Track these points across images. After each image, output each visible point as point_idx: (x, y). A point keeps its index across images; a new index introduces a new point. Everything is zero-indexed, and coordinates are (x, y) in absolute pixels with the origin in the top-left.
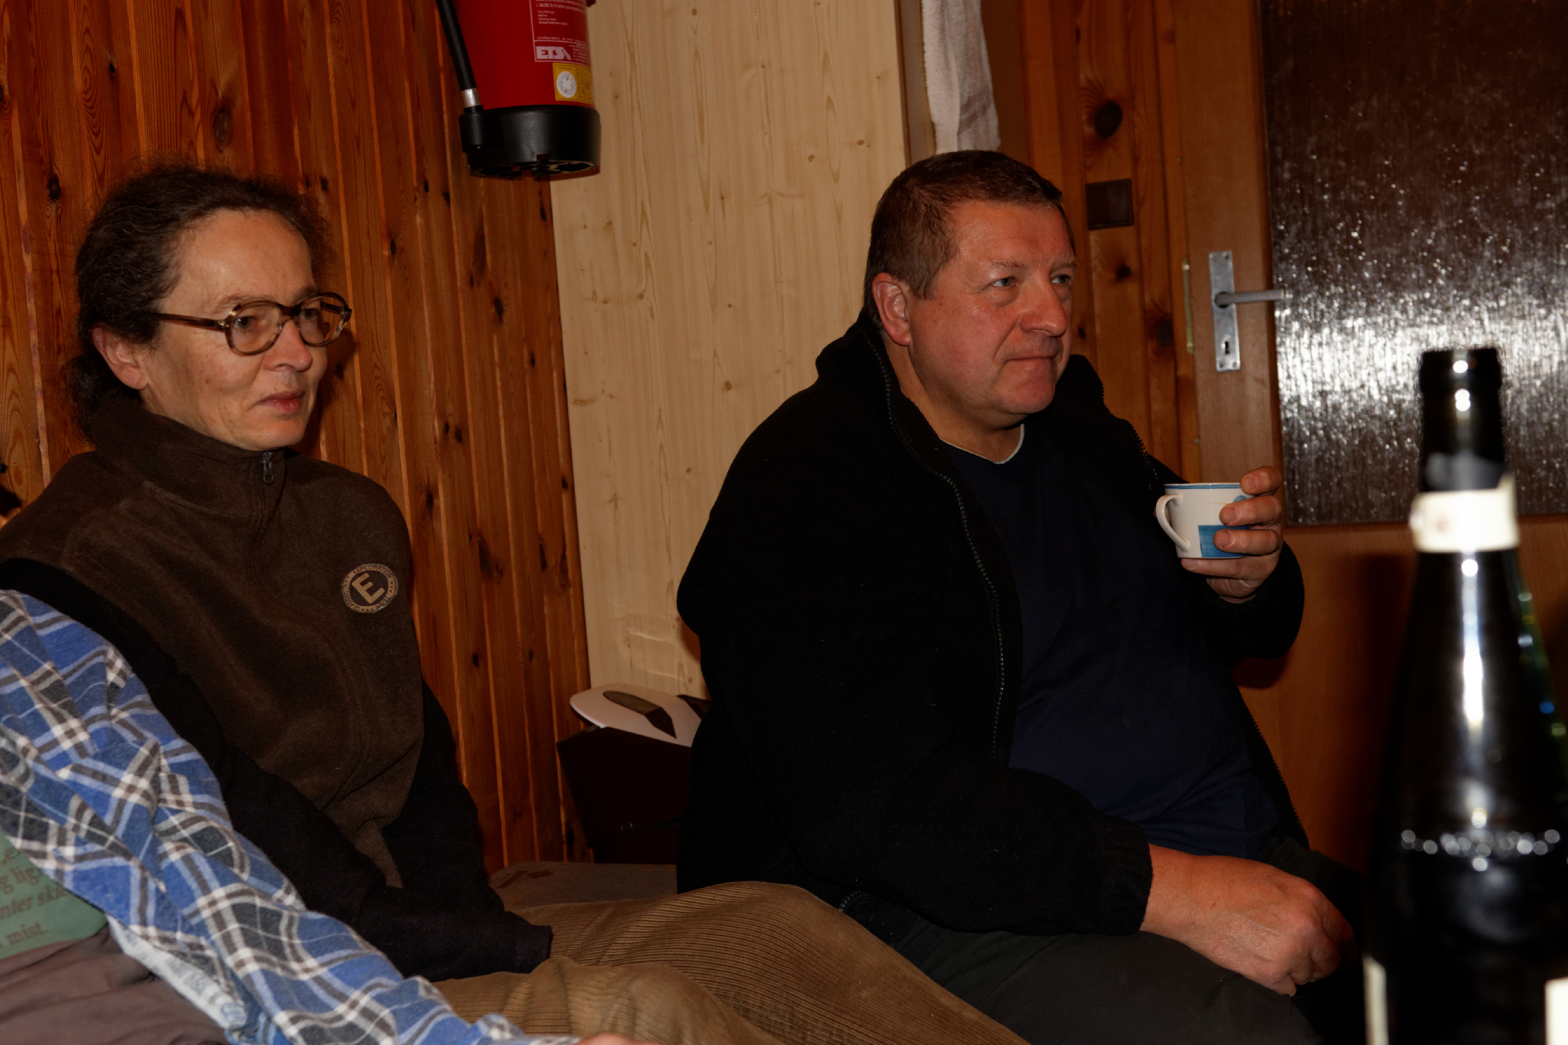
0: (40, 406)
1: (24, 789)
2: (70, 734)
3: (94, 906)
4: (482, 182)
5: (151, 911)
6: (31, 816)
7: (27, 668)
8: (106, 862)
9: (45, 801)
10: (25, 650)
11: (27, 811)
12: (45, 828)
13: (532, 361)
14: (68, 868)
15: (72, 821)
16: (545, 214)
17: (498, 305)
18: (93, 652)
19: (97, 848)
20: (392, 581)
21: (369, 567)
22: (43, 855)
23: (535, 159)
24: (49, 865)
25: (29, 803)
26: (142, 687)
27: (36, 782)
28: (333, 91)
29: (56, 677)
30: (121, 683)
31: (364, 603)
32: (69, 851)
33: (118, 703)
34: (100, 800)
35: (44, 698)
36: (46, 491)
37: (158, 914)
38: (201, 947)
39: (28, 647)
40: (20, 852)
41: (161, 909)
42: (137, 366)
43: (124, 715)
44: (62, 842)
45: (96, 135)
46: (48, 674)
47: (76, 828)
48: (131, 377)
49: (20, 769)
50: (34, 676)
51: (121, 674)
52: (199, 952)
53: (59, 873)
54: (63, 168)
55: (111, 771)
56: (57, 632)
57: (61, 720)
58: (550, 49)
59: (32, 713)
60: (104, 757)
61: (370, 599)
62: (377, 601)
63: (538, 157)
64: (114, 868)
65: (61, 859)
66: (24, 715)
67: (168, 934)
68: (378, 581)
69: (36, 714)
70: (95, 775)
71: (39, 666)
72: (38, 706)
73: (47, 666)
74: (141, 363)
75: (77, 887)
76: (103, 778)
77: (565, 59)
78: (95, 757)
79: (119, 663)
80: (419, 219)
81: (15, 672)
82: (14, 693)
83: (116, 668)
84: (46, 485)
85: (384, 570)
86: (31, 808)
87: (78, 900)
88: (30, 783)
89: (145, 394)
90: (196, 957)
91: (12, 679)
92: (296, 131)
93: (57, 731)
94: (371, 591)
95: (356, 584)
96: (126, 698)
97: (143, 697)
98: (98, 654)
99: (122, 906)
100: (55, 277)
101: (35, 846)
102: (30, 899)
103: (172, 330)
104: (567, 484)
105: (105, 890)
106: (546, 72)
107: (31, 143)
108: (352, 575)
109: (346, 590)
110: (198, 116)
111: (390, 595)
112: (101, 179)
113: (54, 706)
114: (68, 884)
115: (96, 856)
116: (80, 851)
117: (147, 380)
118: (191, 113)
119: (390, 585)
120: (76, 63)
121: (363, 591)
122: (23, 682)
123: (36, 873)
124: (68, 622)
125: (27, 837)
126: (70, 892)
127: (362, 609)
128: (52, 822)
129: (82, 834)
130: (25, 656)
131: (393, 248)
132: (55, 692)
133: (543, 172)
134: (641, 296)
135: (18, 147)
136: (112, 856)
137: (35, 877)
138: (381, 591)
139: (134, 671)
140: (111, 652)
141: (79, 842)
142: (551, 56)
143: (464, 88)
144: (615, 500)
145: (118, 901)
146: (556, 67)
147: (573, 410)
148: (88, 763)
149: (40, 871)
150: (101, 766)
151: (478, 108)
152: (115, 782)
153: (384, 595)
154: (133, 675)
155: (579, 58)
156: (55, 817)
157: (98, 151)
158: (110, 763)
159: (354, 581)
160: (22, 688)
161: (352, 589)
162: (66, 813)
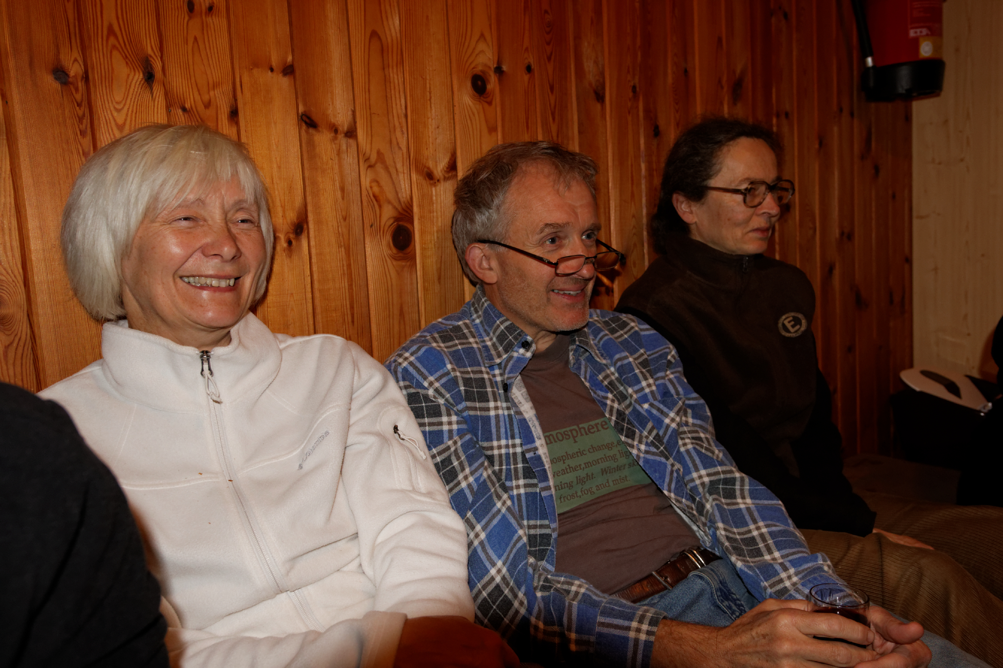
0: (645, 233)
1: (627, 412)
2: (649, 385)
3: (649, 476)
4: (873, 105)
5: (673, 486)
6: (629, 426)
7: (633, 351)
8: (658, 458)
9: (635, 420)
10: (633, 343)
11: (627, 424)
12: (634, 433)
13: (894, 196)
14: (642, 455)
15: (645, 433)
16: (908, 118)
17: (877, 169)
18: (664, 347)
19: (655, 450)
20: (804, 322)
21: (793, 314)
22: (632, 446)
23: (904, 92)
24: (635, 452)
25: (629, 420)
26: (681, 365)
27: (633, 410)
28: (795, 67)
29: (645, 356)
30: (673, 361)
31: (787, 331)
32: (643, 447)
33: (670, 368)
34: (659, 423)
35: (640, 367)
36: (646, 272)
37: (676, 488)
38: (692, 509)
39: (634, 342)
40: (623, 442)
41: (677, 486)
42: (691, 212)
43: (672, 376)
44: (640, 442)
45: (677, 104)
46: (642, 355)
47: (647, 437)
48: (688, 218)
49: (627, 402)
50: (636, 356)
51: (673, 356)
52: (691, 511)
53: (638, 456)
54: (662, 123)
55: (665, 410)
56: (647, 335)
57: (646, 379)
58: (918, 30)
59: (634, 374)
60: (663, 402)
61: (792, 330)
62: (796, 332)
63: (906, 90)
64: (660, 462)
65: (639, 450)
66: (631, 374)
67: (679, 498)
68: (797, 322)
69: (635, 374)
70: (659, 409)
71: (638, 350)
72: (637, 371)
73: (642, 351)
74: (694, 212)
75: (644, 465)
76: (662, 412)
77: (927, 35)
78: (659, 402)
79: (673, 353)
80: (836, 129)
81: (628, 354)
82: (627, 364)
83: (672, 354)
84: (646, 269)
85: (800, 316)
86: (629, 423)
87: (643, 472)
88: (630, 409)
89: (693, 227)
90: (689, 513)
91: (626, 357)
92: (774, 90)
93: (644, 384)
94: (793, 326)
95: (786, 322)
96: (674, 368)
97: (680, 369)
98: (667, 348)
99: (662, 481)
100: (655, 173)
101: (630, 441)
102: (625, 465)
103: (714, 194)
104: (909, 260)
105: (655, 471)
106: (915, 43)
107: (647, 111)
108: (784, 317)
109: (780, 325)
110: (725, 89)
111: (803, 329)
112: (678, 124)
113: (644, 370)
114: (641, 463)
115: (654, 454)
116: (647, 449)
117: (696, 220)
118: (722, 88)
119: (803, 324)
120: (669, 71)
121: (789, 326)
122: (631, 359)
123: (628, 454)
124: (653, 332)
125: (627, 436)
126: (640, 466)
127: (787, 335)
128: (637, 430)
129: (649, 441)
130: (633, 346)
131: (821, 144)
132: (644, 364)
133: (909, 97)
134: (962, 160)
135: (641, 114)
136: (661, 457)
137: (628, 456)
138: (798, 327)
139: (679, 357)
140: (671, 346)
141: (647, 444)
142: (919, 34)
143: (867, 56)
144: (936, 269)
145: (660, 478)
146: (921, 40)
147: (915, 222)
148: (656, 403)
149: (631, 453)
150: (661, 406)
151: (873, 67)
152: (667, 415)
153: (799, 330)
154: (679, 359)
155: (936, 32)
156: (638, 429)
157: (677, 111)
158: (665, 406)
159: (786, 320)
160: (630, 362)
161: (784, 325)
162: (644, 429)
